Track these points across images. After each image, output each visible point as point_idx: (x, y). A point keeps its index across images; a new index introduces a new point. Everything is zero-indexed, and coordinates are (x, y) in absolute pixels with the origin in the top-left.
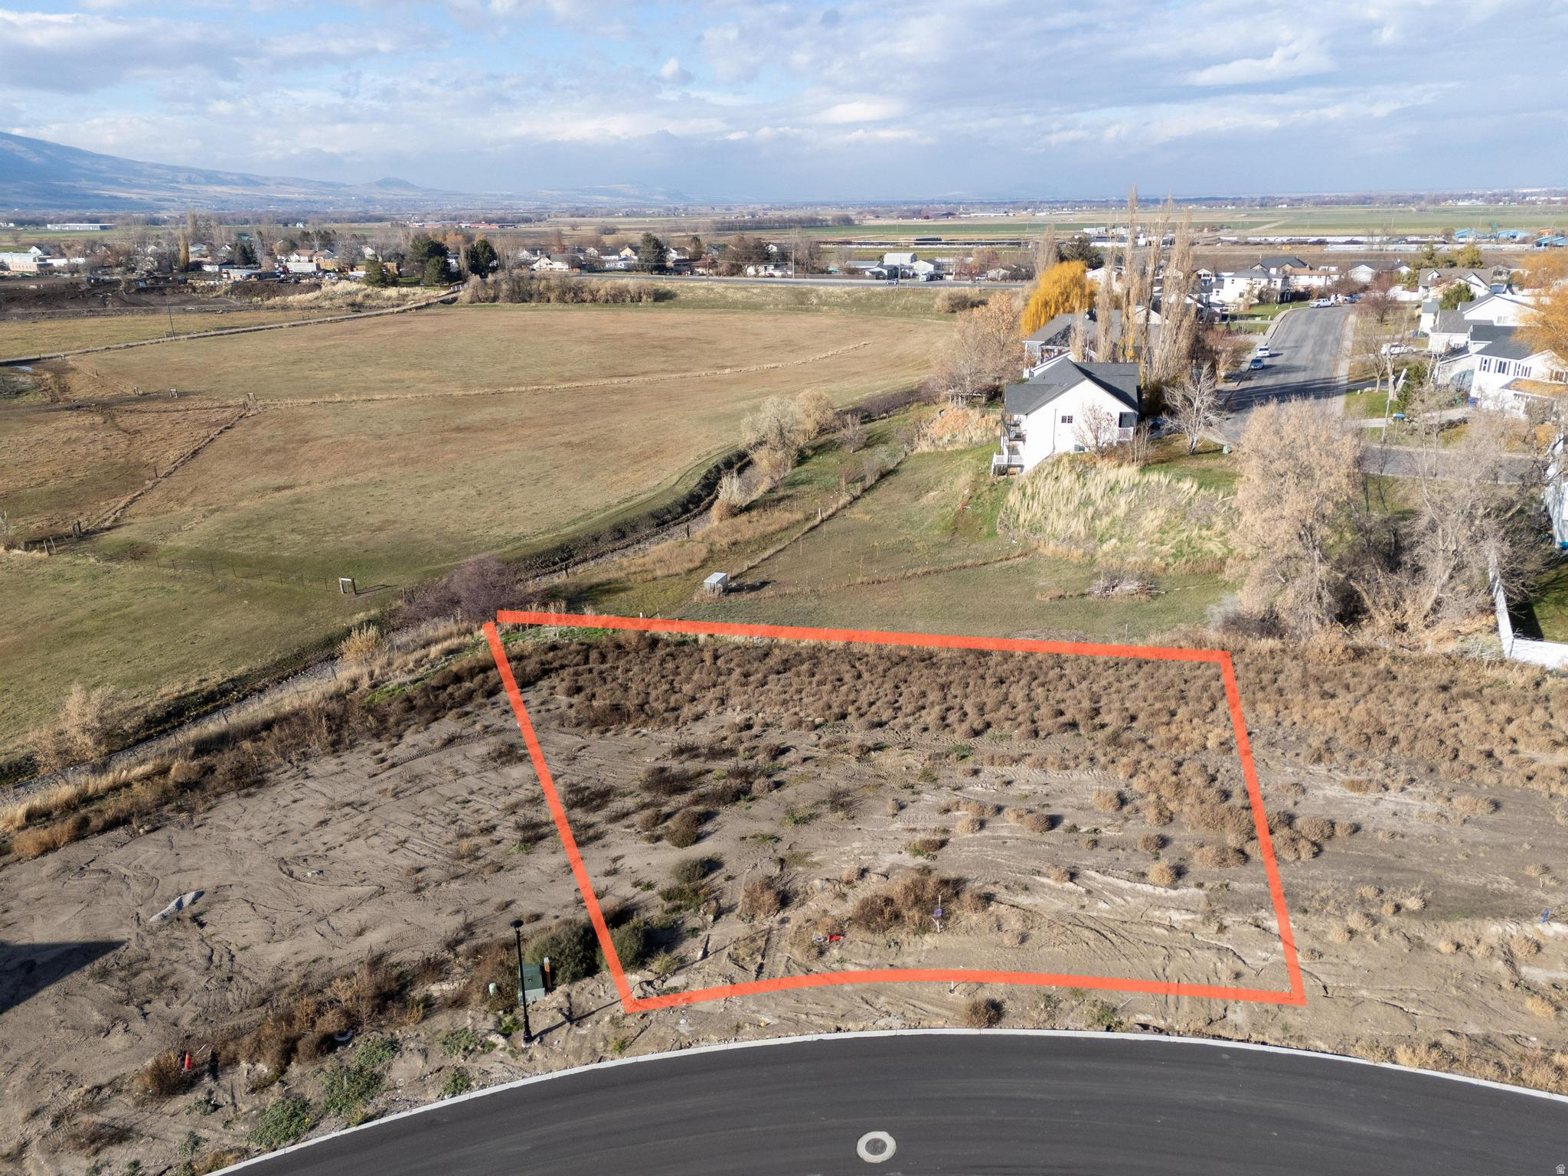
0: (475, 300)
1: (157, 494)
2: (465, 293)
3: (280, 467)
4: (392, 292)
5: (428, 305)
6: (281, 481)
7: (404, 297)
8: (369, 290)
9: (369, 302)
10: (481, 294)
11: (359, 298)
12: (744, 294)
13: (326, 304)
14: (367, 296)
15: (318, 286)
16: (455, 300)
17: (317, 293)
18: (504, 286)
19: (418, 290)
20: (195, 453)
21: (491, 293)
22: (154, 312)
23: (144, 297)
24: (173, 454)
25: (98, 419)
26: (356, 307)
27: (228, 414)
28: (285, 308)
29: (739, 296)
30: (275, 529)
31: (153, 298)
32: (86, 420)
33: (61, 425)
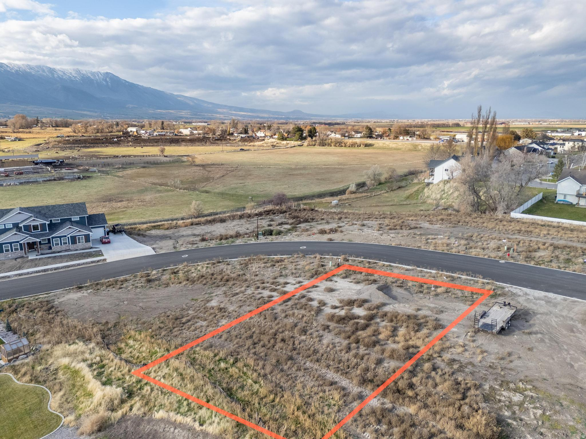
0: (309, 145)
1: (213, 183)
2: (306, 143)
3: (242, 179)
4: (285, 142)
5: (294, 146)
6: (242, 182)
7: (288, 144)
8: (279, 141)
9: (277, 145)
10: (311, 143)
11: (275, 144)
12: (396, 145)
13: (265, 145)
14: (277, 143)
15: (264, 140)
16: (302, 145)
17: (263, 142)
18: (318, 141)
19: (292, 142)
20: (223, 176)
21: (314, 143)
22: (219, 146)
23: (217, 142)
24: (218, 176)
25: (202, 168)
26: (273, 146)
27: (233, 169)
28: (254, 146)
29: (394, 146)
30: (238, 190)
31: (219, 142)
32: (199, 168)
33: (193, 169)
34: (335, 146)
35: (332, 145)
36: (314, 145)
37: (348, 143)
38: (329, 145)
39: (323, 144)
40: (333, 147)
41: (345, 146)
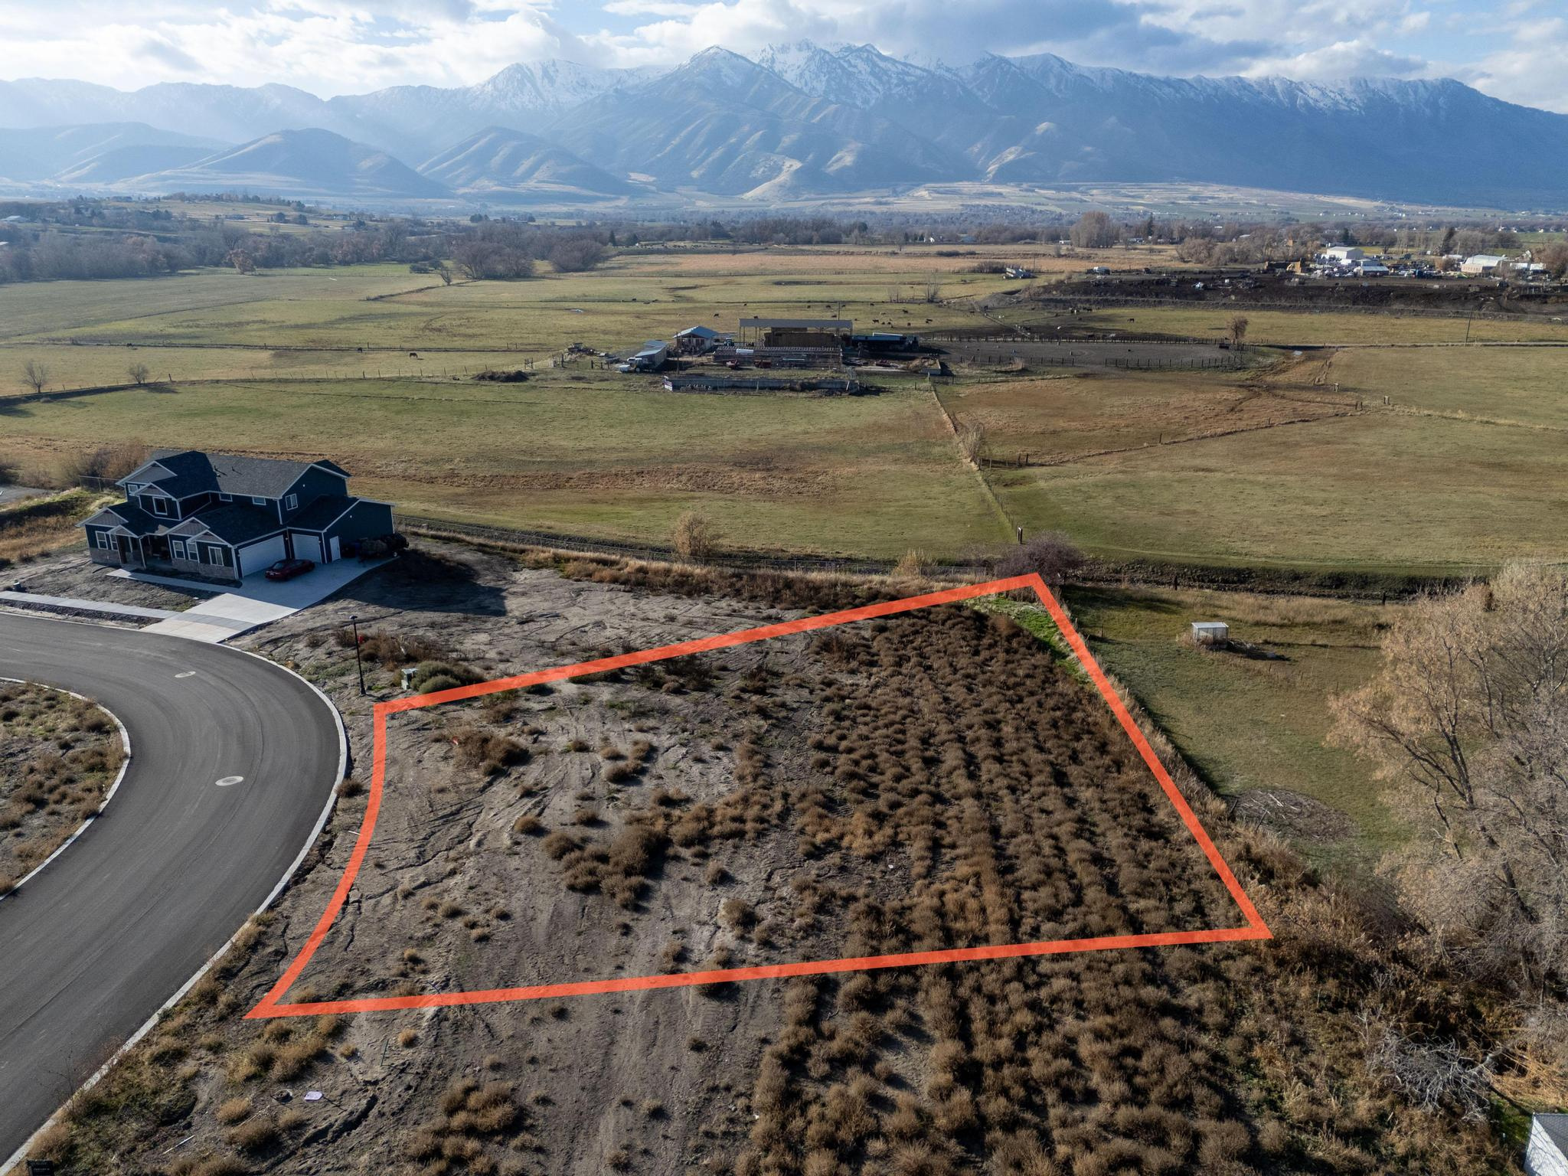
23: (1523, 305)
27: (1335, 410)
31: (1533, 306)
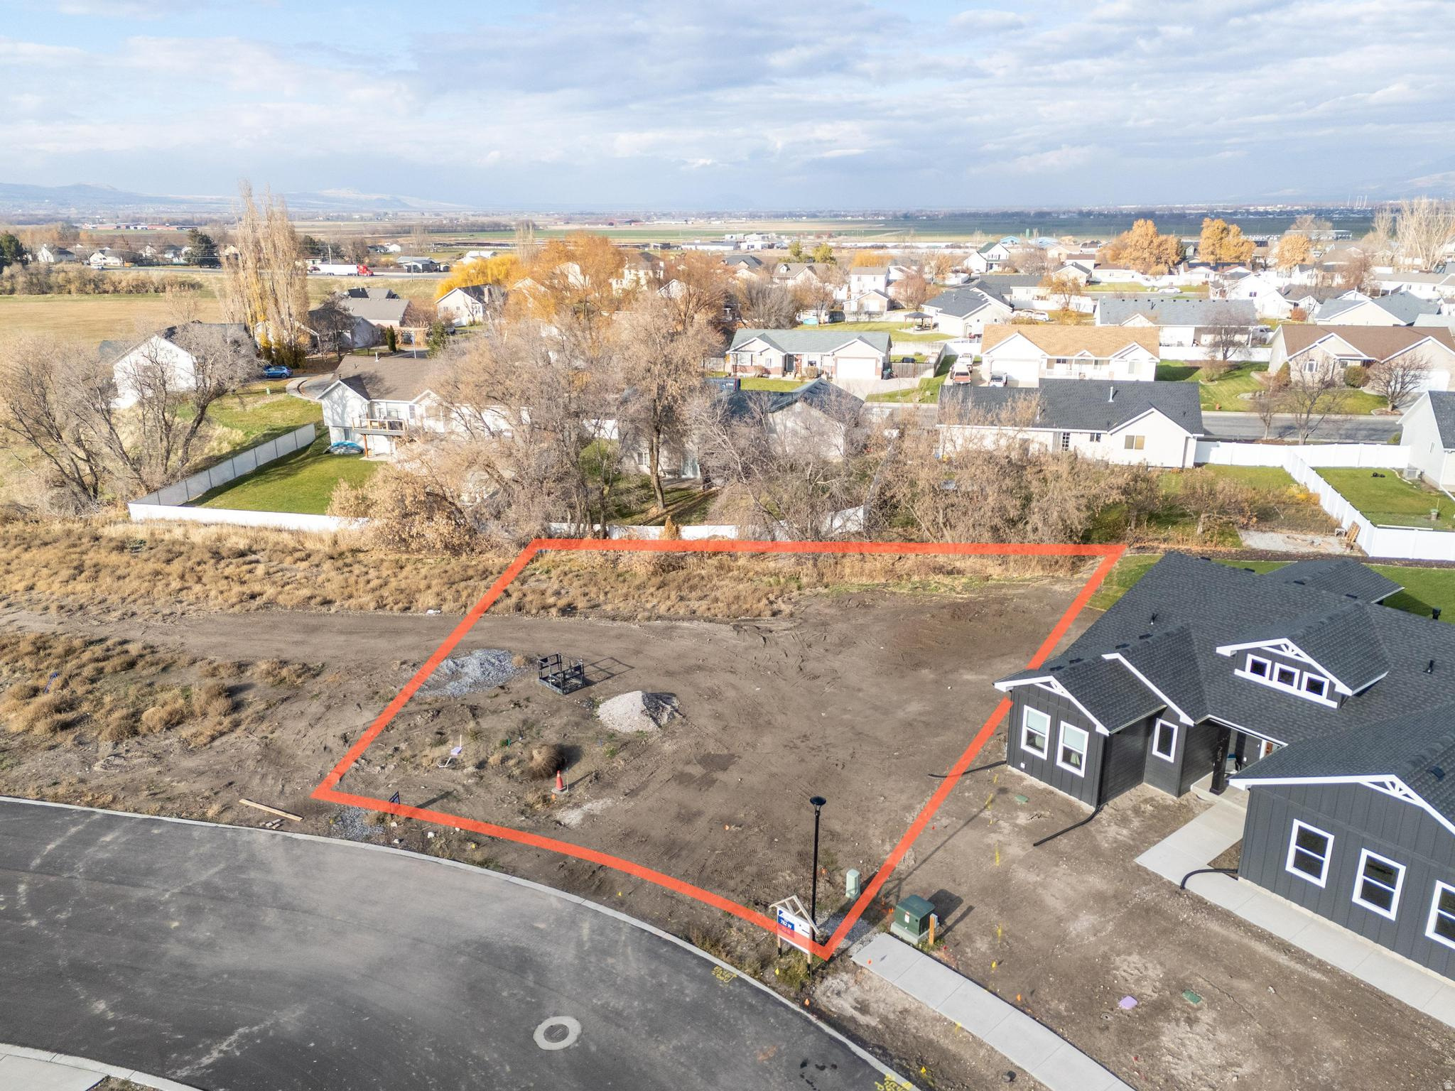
34: (81, 291)
35: (73, 288)
36: (12, 291)
37: (124, 284)
38: (62, 289)
39: (41, 286)
40: (75, 296)
41: (116, 291)
